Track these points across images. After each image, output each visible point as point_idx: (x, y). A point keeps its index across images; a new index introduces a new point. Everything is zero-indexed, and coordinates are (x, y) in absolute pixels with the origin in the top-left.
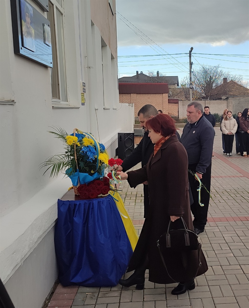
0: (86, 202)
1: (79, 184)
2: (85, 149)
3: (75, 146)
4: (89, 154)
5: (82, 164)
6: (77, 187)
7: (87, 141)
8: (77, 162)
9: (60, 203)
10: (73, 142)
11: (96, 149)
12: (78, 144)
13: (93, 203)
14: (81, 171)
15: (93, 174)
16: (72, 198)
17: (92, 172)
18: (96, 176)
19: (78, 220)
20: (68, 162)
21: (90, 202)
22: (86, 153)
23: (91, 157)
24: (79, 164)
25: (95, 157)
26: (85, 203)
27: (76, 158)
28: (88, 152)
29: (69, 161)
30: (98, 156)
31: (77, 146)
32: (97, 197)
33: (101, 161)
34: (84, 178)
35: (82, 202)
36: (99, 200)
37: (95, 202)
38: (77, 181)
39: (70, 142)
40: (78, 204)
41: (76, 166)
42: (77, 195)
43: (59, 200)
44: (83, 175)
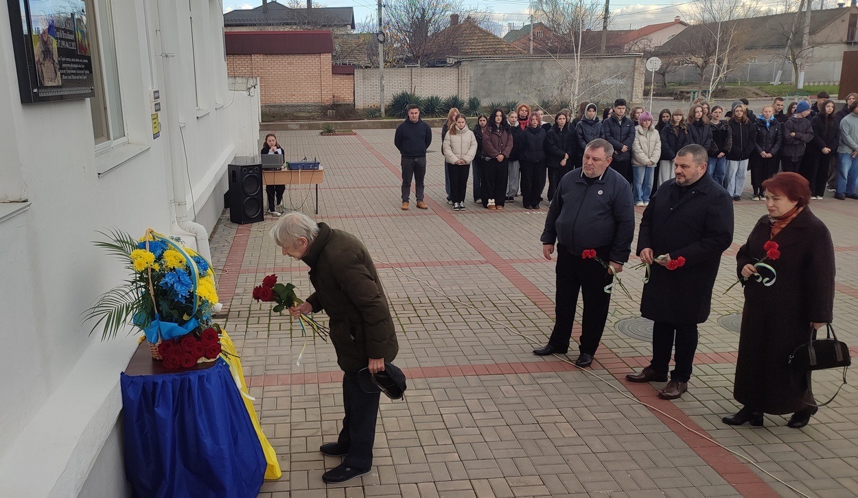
0: (176, 377)
1: (160, 340)
2: (170, 277)
3: (149, 271)
4: (178, 287)
5: (165, 306)
6: (157, 344)
7: (172, 258)
8: (154, 301)
9: (126, 380)
10: (147, 265)
11: (190, 274)
12: (157, 267)
13: (189, 379)
14: (163, 319)
15: (186, 322)
16: (146, 370)
17: (185, 317)
18: (192, 325)
19: (163, 411)
20: (136, 300)
21: (183, 377)
22: (172, 285)
23: (181, 291)
24: (158, 306)
25: (189, 292)
26: (174, 381)
27: (152, 292)
28: (175, 284)
29: (139, 298)
30: (195, 288)
31: (153, 270)
32: (196, 367)
33: (201, 298)
34: (170, 331)
35: (169, 378)
36: (199, 372)
37: (193, 377)
38: (155, 335)
39: (140, 264)
40: (160, 382)
41: (153, 308)
42: (158, 359)
43: (122, 374)
44: (167, 326)
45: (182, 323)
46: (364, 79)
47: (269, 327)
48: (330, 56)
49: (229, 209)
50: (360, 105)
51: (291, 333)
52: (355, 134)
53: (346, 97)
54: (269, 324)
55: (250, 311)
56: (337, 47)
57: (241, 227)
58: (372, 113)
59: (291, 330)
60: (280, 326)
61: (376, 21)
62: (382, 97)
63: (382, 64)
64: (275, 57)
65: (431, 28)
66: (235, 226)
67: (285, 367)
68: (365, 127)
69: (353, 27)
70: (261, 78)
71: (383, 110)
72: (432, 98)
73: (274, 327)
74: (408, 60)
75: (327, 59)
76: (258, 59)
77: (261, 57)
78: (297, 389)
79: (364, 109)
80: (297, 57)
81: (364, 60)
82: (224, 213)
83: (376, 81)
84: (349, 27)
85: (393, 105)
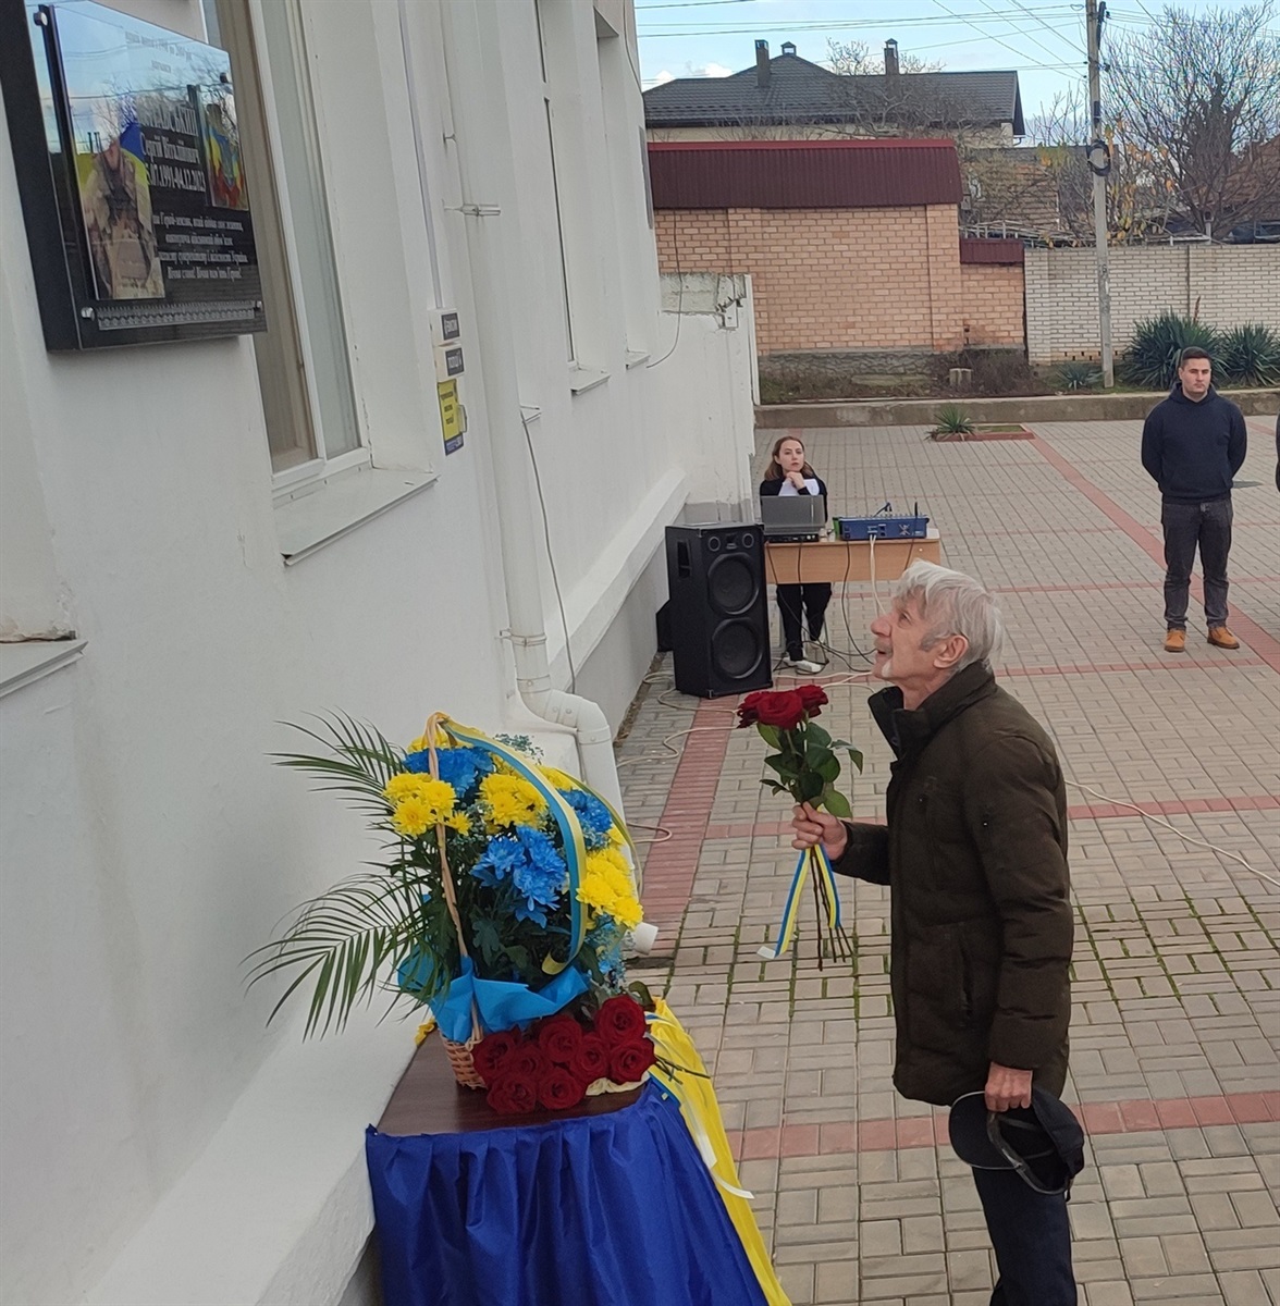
0: (527, 1138)
1: (477, 1033)
2: (502, 852)
3: (441, 834)
4: (524, 881)
5: (489, 936)
6: (470, 1044)
7: (507, 796)
8: (457, 922)
9: (382, 1150)
10: (431, 820)
11: (558, 841)
12: (462, 823)
13: (565, 1143)
14: (484, 972)
15: (551, 978)
16: (439, 1120)
17: (549, 966)
18: (568, 988)
19: (491, 1236)
20: (405, 919)
21: (546, 1136)
22: (508, 875)
23: (536, 891)
24: (469, 934)
25: (558, 893)
26: (519, 1150)
27: (450, 895)
28: (517, 873)
29: (412, 913)
30: (575, 883)
31: (451, 832)
32: (584, 1106)
33: (591, 909)
34: (504, 1009)
35: (505, 1139)
36: (593, 1122)
37: (576, 1136)
38: (462, 1019)
39: (413, 817)
40: (480, 1152)
41: (454, 942)
42: (473, 1086)
43: (370, 1130)
44: (496, 991)
45: (540, 983)
46: (1052, 276)
47: (792, 990)
48: (953, 211)
49: (670, 655)
50: (1042, 352)
51: (857, 1006)
52: (1030, 436)
53: (1002, 330)
54: (792, 981)
55: (736, 944)
56: (974, 187)
57: (707, 706)
58: (1078, 376)
59: (856, 996)
60: (825, 985)
61: (1083, 111)
62: (1105, 329)
63: (1103, 236)
64: (796, 215)
65: (1241, 132)
66: (690, 703)
67: (841, 1101)
68: (1058, 415)
69: (1019, 128)
70: (757, 277)
71: (1108, 367)
72: (1247, 330)
73: (808, 988)
74: (1176, 224)
75: (944, 222)
76: (746, 222)
77: (756, 215)
78: (875, 1164)
79: (1054, 365)
80: (860, 214)
81: (1054, 226)
82: (656, 665)
83: (1085, 284)
84: (1008, 128)
85: (1135, 353)
